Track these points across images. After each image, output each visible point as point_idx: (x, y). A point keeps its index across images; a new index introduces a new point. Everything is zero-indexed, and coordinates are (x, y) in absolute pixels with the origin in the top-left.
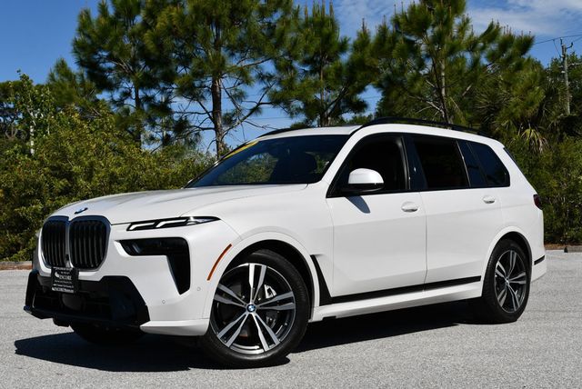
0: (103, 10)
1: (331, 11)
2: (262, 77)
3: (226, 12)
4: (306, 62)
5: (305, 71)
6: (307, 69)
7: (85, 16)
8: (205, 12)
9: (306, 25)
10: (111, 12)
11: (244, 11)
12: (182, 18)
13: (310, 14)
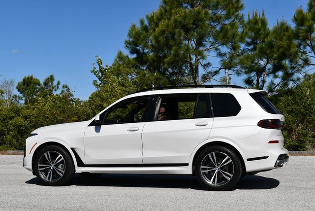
0: (142, 22)
1: (263, 15)
2: (221, 55)
3: (191, 22)
4: (248, 44)
5: (249, 49)
6: (249, 48)
7: (134, 26)
8: (180, 23)
9: (248, 23)
10: (146, 23)
11: (201, 21)
12: (168, 25)
13: (251, 17)
